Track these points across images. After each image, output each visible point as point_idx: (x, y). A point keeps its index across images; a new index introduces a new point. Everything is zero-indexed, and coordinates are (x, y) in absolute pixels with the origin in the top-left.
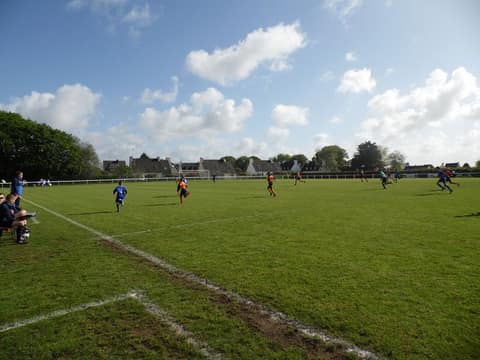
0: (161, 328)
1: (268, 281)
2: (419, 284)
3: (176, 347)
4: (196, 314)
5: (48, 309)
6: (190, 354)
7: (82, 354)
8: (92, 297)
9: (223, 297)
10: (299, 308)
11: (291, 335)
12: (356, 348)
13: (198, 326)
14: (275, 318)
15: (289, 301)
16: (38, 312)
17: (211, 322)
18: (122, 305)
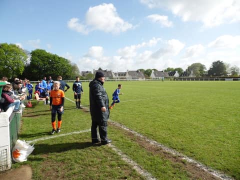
1: (152, 128)
3: (108, 151)
4: (117, 139)
6: (113, 154)
10: (164, 140)
11: (158, 150)
12: (187, 158)
13: (118, 143)
14: (152, 143)
17: (124, 143)
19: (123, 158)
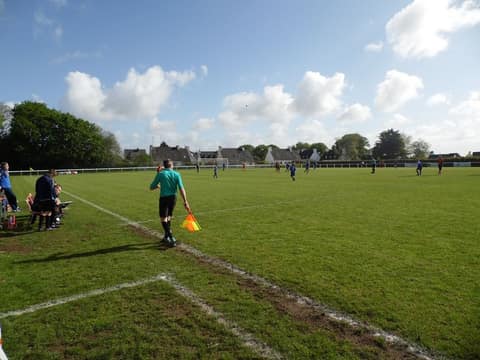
0: (192, 309)
1: (293, 266)
2: (447, 274)
3: (207, 326)
4: (225, 297)
5: (86, 288)
6: (222, 333)
7: (121, 330)
8: (124, 278)
9: (249, 281)
10: (324, 293)
11: (318, 318)
12: (384, 334)
13: (228, 307)
14: (302, 303)
15: (314, 286)
16: (76, 291)
17: (240, 304)
18: (153, 287)
19: (245, 341)
